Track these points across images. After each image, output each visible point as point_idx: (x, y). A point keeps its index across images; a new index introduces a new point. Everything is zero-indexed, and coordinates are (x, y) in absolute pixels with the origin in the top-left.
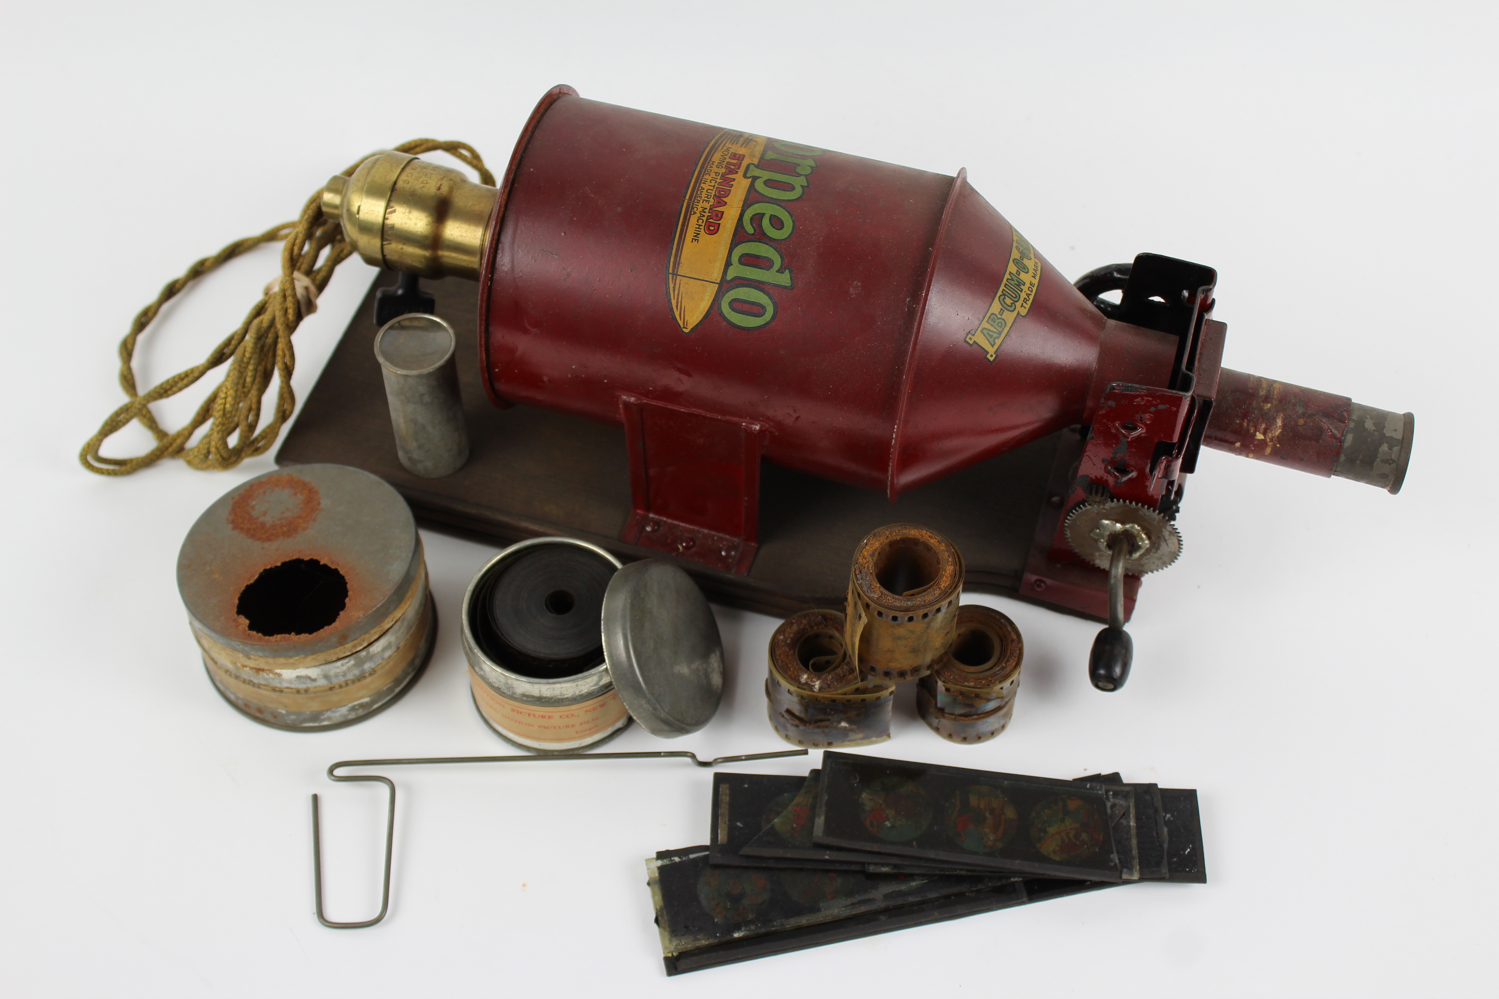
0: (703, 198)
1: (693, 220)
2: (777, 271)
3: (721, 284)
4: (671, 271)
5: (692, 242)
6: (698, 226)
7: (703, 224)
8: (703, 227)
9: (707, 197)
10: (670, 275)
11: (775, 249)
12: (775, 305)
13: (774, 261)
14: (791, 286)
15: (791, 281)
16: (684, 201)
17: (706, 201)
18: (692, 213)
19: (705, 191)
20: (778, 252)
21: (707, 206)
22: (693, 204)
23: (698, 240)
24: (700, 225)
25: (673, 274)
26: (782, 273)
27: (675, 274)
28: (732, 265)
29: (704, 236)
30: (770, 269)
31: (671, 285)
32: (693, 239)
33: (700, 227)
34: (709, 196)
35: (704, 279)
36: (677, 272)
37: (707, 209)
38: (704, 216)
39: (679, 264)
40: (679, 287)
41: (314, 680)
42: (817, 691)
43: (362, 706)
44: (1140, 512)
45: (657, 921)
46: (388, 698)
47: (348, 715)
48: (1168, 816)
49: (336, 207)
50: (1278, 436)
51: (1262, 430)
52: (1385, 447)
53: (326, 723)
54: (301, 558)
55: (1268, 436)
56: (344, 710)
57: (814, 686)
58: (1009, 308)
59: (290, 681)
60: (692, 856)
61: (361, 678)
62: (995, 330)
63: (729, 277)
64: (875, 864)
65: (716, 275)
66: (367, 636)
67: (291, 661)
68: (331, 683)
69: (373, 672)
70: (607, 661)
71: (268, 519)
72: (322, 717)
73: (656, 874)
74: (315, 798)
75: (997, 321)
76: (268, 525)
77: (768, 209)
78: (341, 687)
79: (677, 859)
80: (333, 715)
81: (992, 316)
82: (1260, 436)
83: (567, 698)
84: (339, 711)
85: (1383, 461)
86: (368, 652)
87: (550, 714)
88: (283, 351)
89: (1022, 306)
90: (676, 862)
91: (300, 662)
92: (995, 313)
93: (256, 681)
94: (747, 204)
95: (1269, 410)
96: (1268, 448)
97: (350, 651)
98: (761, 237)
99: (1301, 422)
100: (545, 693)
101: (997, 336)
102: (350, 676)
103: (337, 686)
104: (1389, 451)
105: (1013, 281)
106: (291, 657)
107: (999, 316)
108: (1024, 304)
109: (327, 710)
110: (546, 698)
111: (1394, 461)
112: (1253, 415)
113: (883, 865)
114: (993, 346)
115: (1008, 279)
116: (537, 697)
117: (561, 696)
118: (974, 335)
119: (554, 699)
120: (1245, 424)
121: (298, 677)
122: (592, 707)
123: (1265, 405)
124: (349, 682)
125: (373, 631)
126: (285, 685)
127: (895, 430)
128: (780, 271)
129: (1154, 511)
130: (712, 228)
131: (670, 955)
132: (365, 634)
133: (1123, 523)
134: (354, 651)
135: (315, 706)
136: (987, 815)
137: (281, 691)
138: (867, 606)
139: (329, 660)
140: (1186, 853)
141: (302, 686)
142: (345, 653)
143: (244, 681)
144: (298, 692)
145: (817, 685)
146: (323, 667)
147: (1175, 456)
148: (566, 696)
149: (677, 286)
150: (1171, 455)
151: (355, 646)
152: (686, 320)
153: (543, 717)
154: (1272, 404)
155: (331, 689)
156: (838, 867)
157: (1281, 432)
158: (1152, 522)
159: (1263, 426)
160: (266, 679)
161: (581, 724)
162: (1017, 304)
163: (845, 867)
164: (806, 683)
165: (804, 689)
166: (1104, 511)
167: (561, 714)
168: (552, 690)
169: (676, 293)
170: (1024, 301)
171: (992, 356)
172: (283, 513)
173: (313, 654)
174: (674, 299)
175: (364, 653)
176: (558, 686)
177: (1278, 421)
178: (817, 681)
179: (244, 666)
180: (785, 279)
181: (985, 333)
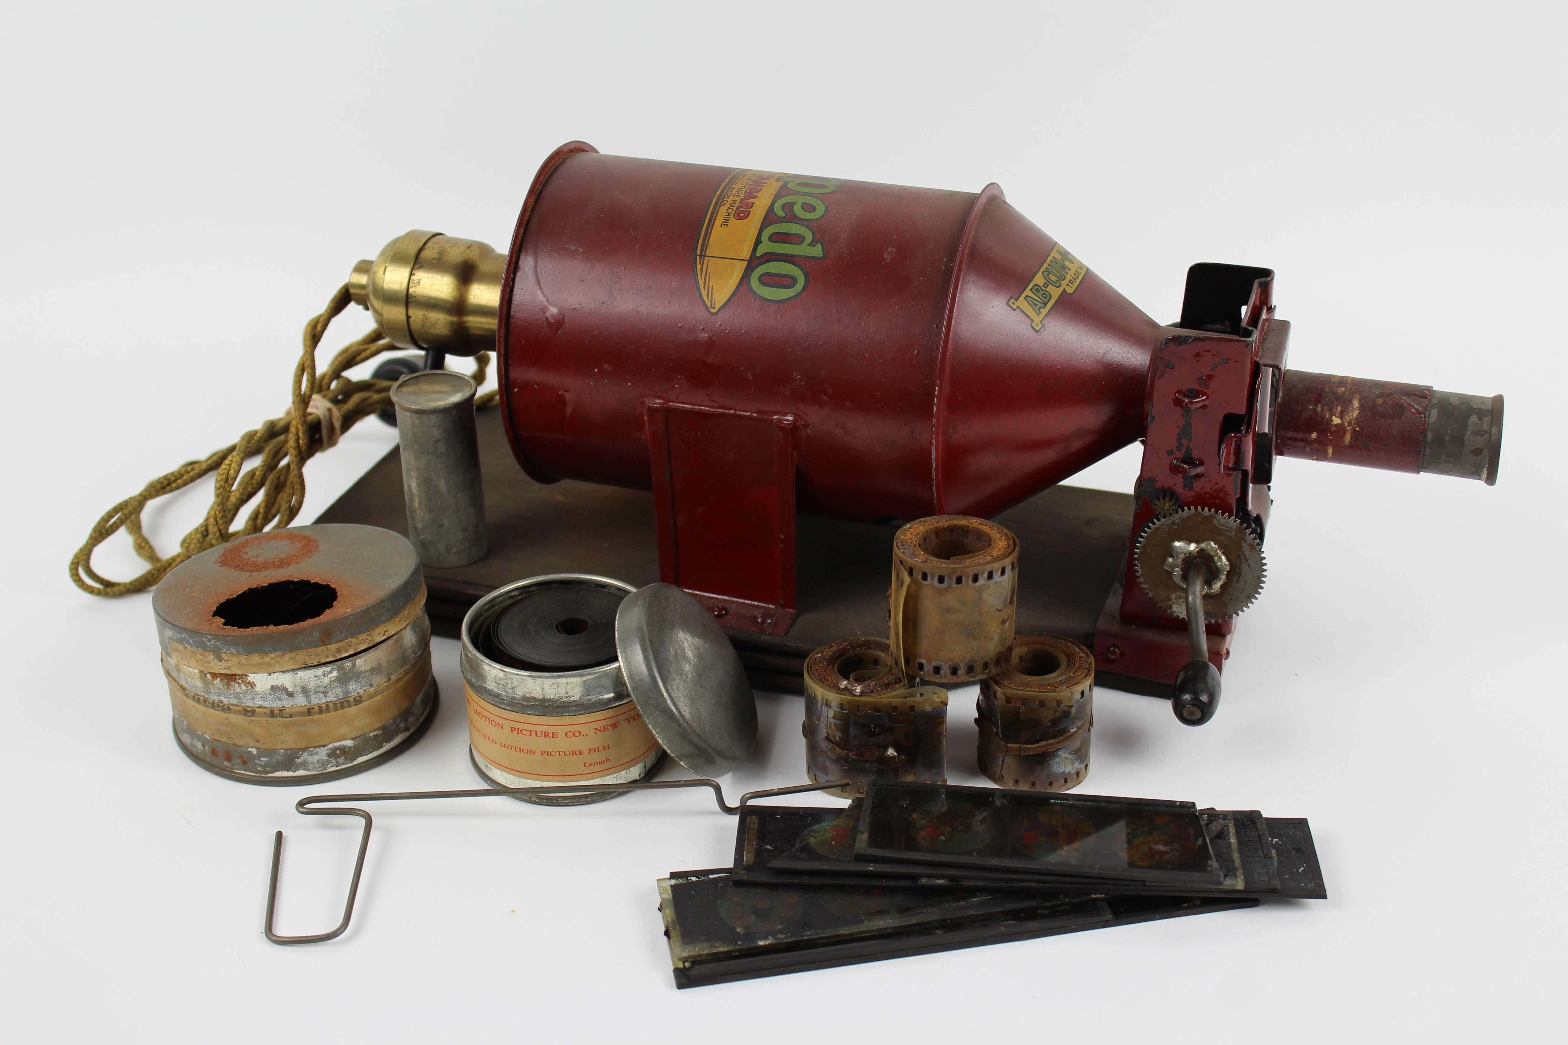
0: (733, 194)
1: (723, 210)
2: (809, 245)
3: (750, 261)
4: (698, 253)
5: (721, 227)
6: (727, 214)
7: (733, 212)
8: (733, 214)
9: (738, 194)
10: (698, 257)
11: (806, 227)
12: (807, 276)
13: (805, 236)
14: (823, 256)
15: (823, 252)
16: (714, 197)
17: (737, 196)
18: (722, 204)
19: (736, 190)
20: (809, 229)
21: (738, 199)
22: (723, 199)
23: (727, 225)
24: (729, 213)
25: (701, 256)
26: (814, 246)
27: (703, 256)
28: (762, 243)
29: (733, 222)
30: (801, 243)
31: (699, 266)
32: (722, 224)
33: (730, 215)
34: (740, 193)
35: (733, 258)
36: (705, 253)
37: (737, 201)
38: (734, 206)
39: (707, 247)
40: (707, 267)
41: (291, 695)
42: (858, 694)
43: (346, 753)
44: (1215, 521)
45: (667, 933)
46: (375, 754)
47: (329, 762)
48: (1275, 840)
49: (363, 287)
50: (1356, 419)
51: (1338, 414)
52: (1474, 418)
53: (301, 773)
54: (290, 580)
55: (1346, 419)
56: (322, 753)
57: (854, 690)
58: (1054, 284)
59: (263, 698)
60: (711, 876)
61: (342, 704)
62: (1039, 300)
63: (759, 253)
64: (929, 876)
65: (746, 253)
66: (353, 640)
67: (267, 659)
68: (310, 703)
69: (358, 701)
70: (620, 658)
71: (260, 560)
72: (298, 761)
73: (669, 895)
74: (279, 835)
75: (1041, 292)
76: (259, 563)
77: (801, 200)
78: (321, 711)
79: (694, 879)
80: (310, 759)
81: (1036, 287)
82: (1336, 421)
83: (574, 702)
84: (317, 753)
85: (1473, 433)
86: (354, 665)
87: (555, 729)
88: (297, 428)
89: (1068, 285)
90: (693, 881)
91: (276, 662)
92: (1039, 284)
93: (226, 701)
94: (777, 197)
95: (1344, 393)
96: (1347, 434)
97: (334, 656)
98: (792, 218)
99: (1380, 401)
100: (548, 692)
101: (1043, 306)
102: (331, 698)
103: (316, 708)
104: (1479, 422)
105: (1058, 263)
106: (267, 653)
107: (1044, 288)
108: (1070, 284)
109: (304, 750)
110: (550, 700)
111: (1486, 432)
112: (1327, 400)
113: (938, 877)
114: (1038, 315)
115: (1051, 261)
116: (540, 700)
117: (567, 697)
118: (1017, 300)
119: (559, 702)
120: (1319, 409)
121: (273, 687)
122: (602, 724)
123: (1339, 389)
124: (330, 704)
125: (362, 637)
126: (258, 702)
127: (936, 393)
128: (812, 244)
129: (1230, 517)
130: (742, 214)
131: (681, 965)
132: (352, 638)
133: (1197, 542)
134: (339, 657)
135: (289, 740)
136: (1060, 830)
137: (253, 712)
138: (911, 572)
139: (310, 663)
140: (1300, 870)
141: (277, 704)
142: (327, 657)
143: (213, 706)
144: (272, 714)
145: (858, 689)
146: (301, 673)
147: (1244, 431)
148: (572, 699)
149: (705, 267)
150: (1240, 431)
151: (339, 651)
152: (713, 300)
153: (546, 735)
154: (1345, 387)
155: (309, 712)
156: (884, 882)
157: (1359, 413)
158: (1229, 533)
159: (1339, 409)
160: (237, 696)
161: (590, 751)
162: (1062, 282)
163: (892, 883)
164: (846, 689)
165: (845, 695)
166: (1176, 527)
167: (567, 729)
168: (557, 687)
169: (704, 273)
170: (1069, 281)
171: (1037, 325)
172: (277, 555)
173: (291, 651)
174: (702, 279)
175: (348, 664)
176: (563, 680)
177: (1354, 402)
178: (858, 686)
179: (214, 675)
180: (817, 251)
181: (1029, 301)
